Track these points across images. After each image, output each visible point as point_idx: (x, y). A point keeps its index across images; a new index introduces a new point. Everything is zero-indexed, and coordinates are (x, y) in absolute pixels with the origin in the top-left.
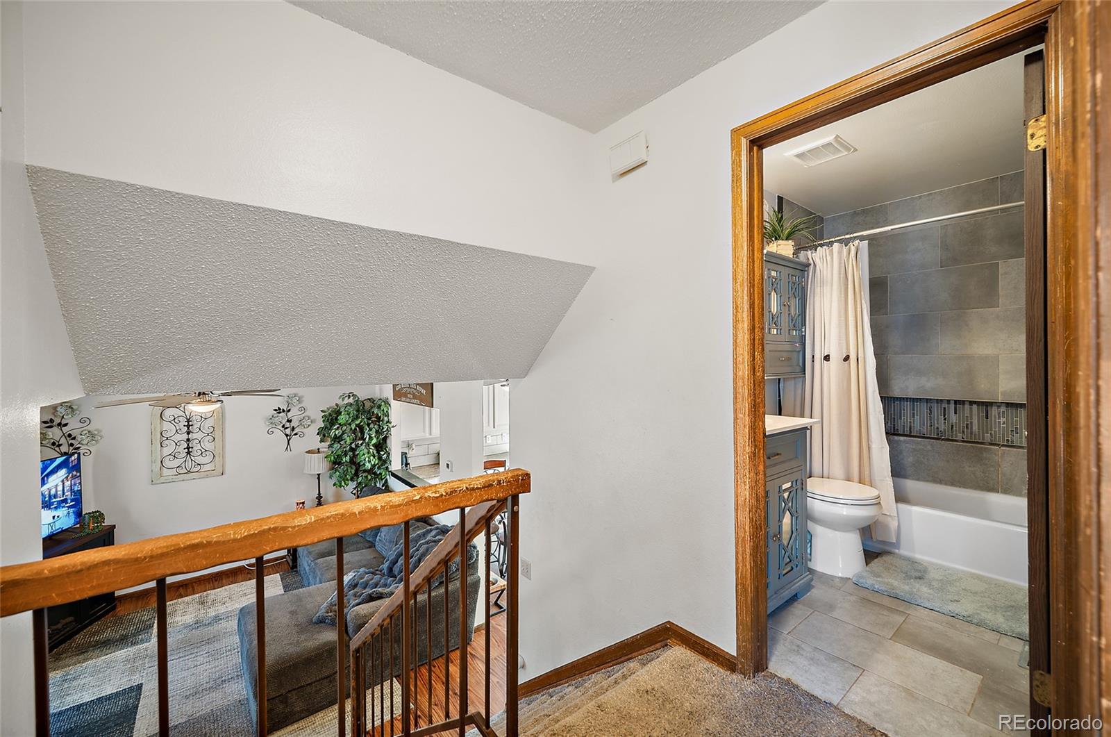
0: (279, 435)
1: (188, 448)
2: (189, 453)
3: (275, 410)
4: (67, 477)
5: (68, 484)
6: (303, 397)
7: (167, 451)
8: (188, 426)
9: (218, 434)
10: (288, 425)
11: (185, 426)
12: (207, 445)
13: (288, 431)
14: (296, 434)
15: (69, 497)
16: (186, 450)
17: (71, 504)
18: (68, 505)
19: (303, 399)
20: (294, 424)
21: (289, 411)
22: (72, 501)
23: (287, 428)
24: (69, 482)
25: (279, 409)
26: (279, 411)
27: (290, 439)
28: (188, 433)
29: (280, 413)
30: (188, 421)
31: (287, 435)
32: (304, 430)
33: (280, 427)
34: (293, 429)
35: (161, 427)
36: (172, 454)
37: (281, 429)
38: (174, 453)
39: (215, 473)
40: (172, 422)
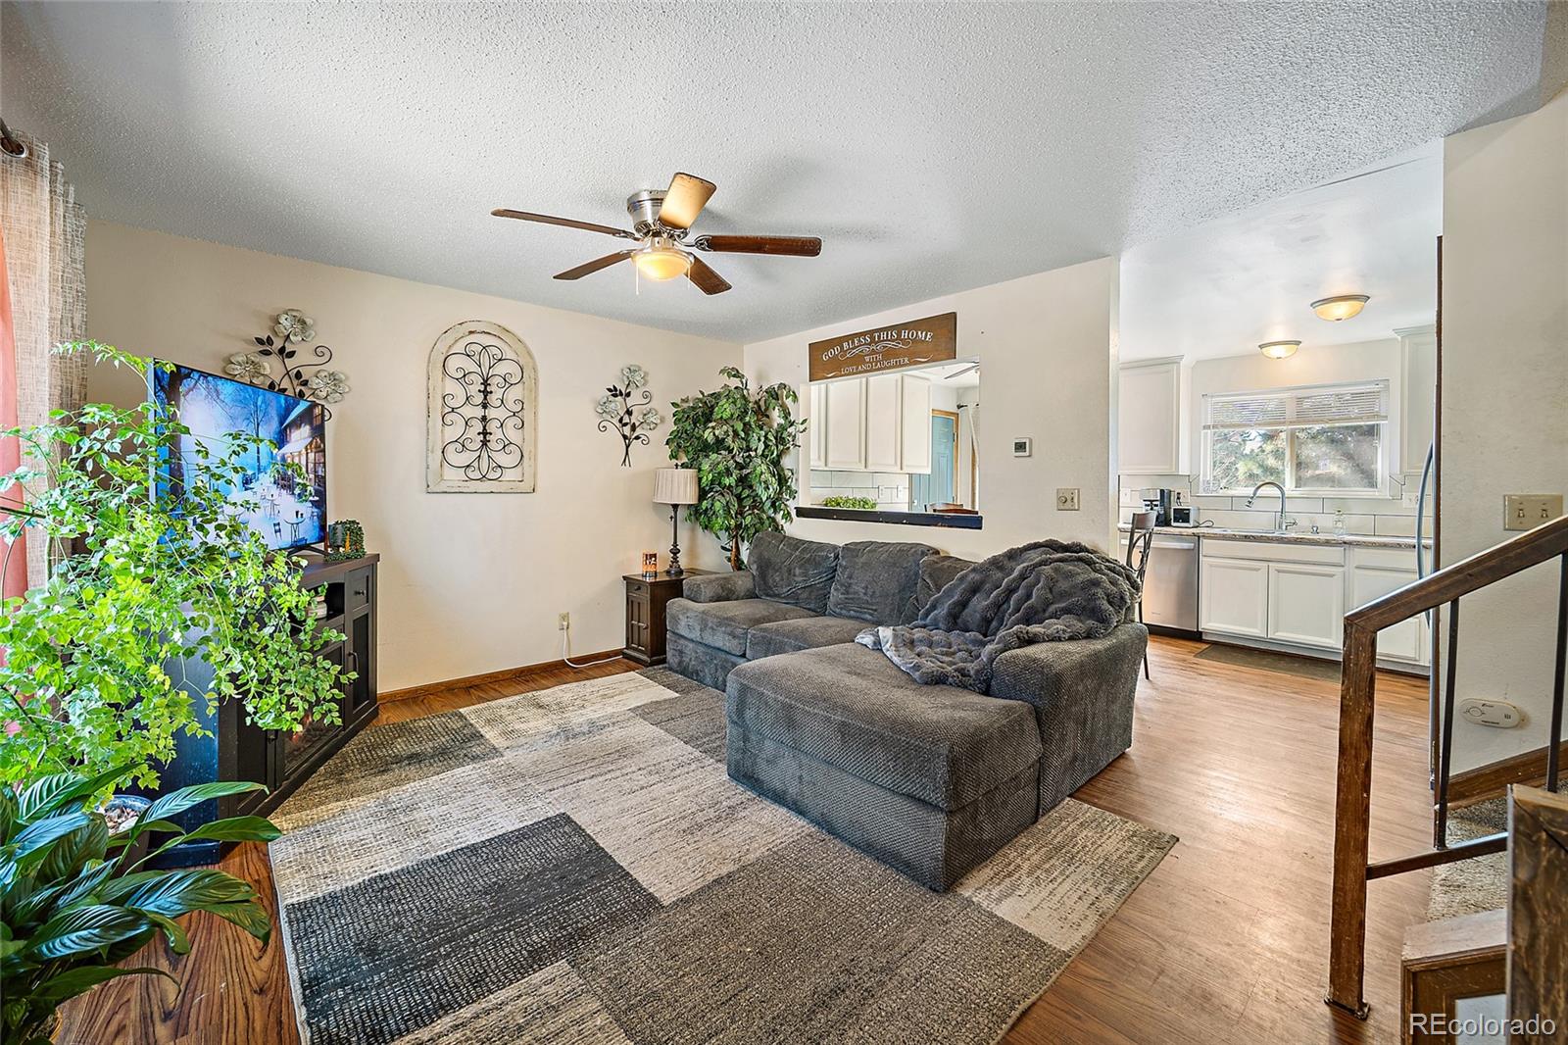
0: (614, 435)
1: (484, 433)
2: (485, 443)
3: (610, 390)
4: (310, 444)
5: (311, 456)
6: (650, 373)
7: (451, 433)
8: (485, 393)
9: (528, 416)
10: (626, 419)
11: (479, 391)
12: (513, 433)
13: (627, 430)
14: (637, 438)
15: (312, 484)
16: (481, 437)
17: (315, 498)
18: (312, 499)
19: (649, 378)
20: (635, 419)
21: (628, 395)
22: (316, 493)
23: (626, 424)
24: (313, 455)
25: (615, 389)
26: (614, 392)
27: (629, 444)
28: (485, 406)
29: (615, 396)
30: (485, 384)
31: (625, 437)
32: (649, 433)
33: (616, 421)
34: (634, 428)
35: (444, 387)
36: (461, 441)
37: (618, 425)
38: (464, 438)
39: (523, 487)
40: (462, 381)
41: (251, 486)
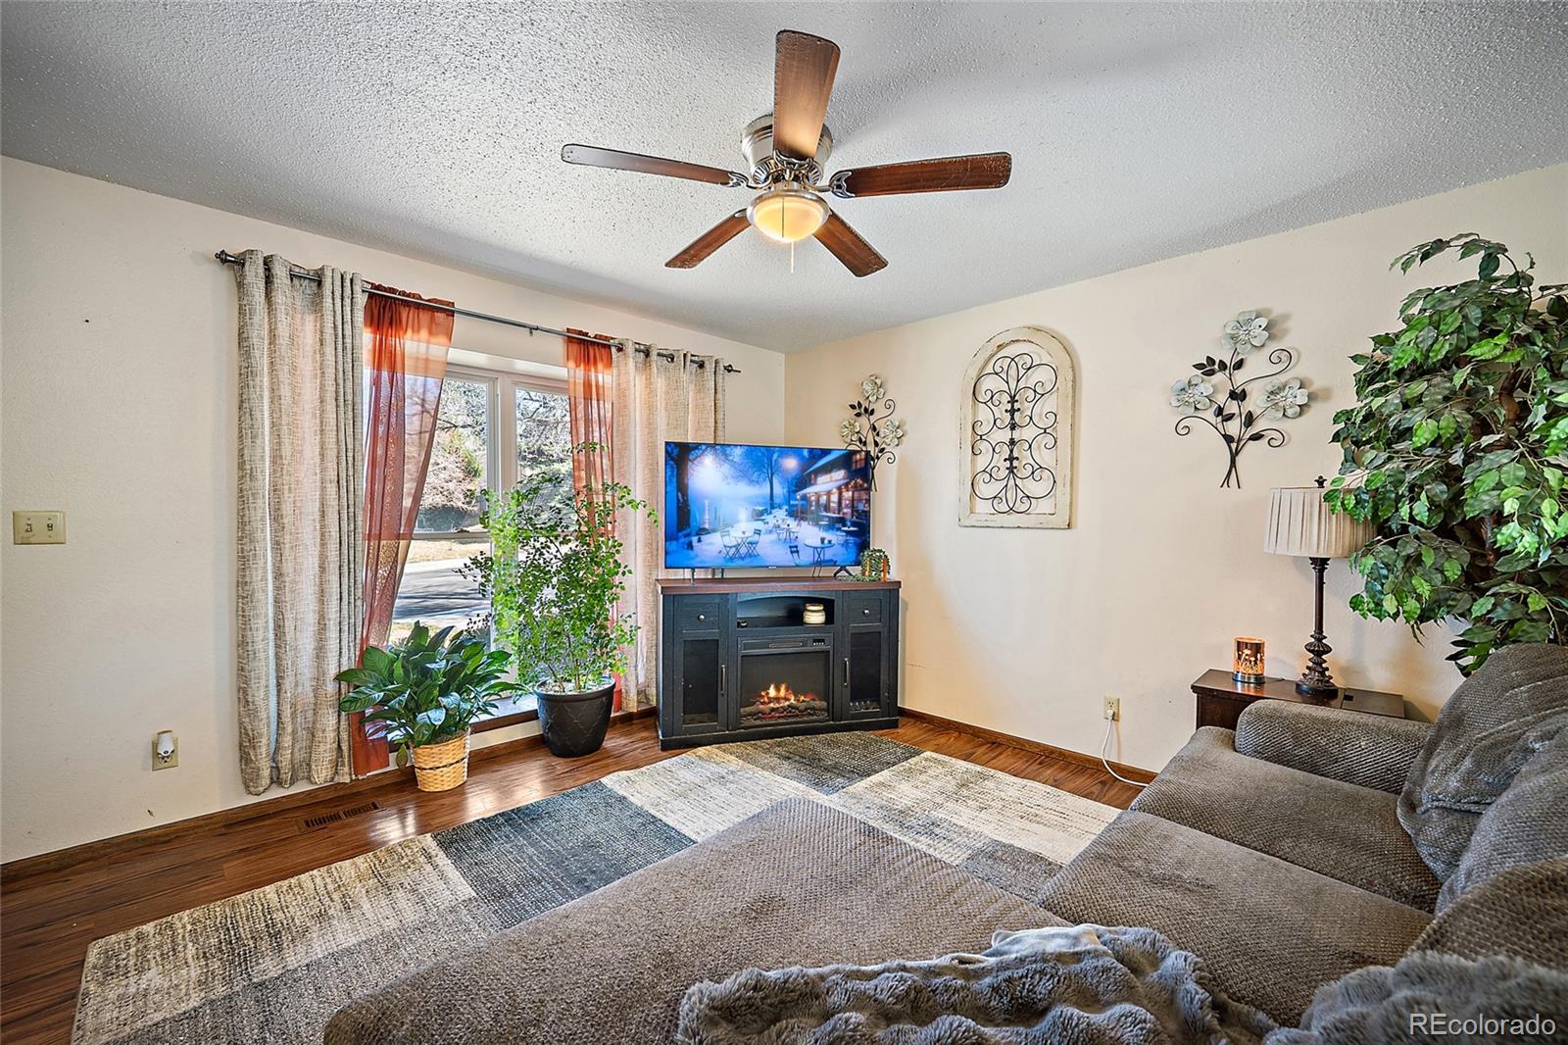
0: (1207, 439)
1: (1011, 459)
2: (1011, 469)
3: (1199, 366)
4: (847, 485)
5: (848, 495)
6: (1286, 317)
7: (982, 462)
8: (1012, 412)
9: (1063, 431)
10: (1232, 407)
11: (1006, 411)
12: (1045, 457)
13: (1234, 428)
14: (1257, 437)
15: (848, 517)
16: (1008, 464)
17: (852, 529)
18: (846, 529)
19: (1289, 324)
20: (1255, 402)
21: (1239, 365)
22: (854, 524)
23: (1230, 417)
24: (850, 493)
25: (1211, 361)
26: (1208, 367)
27: (1237, 452)
28: (1013, 428)
29: (1211, 373)
30: (1013, 400)
31: (1228, 439)
32: (1286, 426)
33: (1210, 415)
34: (1250, 420)
35: (975, 413)
36: (988, 470)
37: (1213, 419)
38: (990, 467)
39: (1055, 521)
40: (989, 404)
41: (763, 518)
